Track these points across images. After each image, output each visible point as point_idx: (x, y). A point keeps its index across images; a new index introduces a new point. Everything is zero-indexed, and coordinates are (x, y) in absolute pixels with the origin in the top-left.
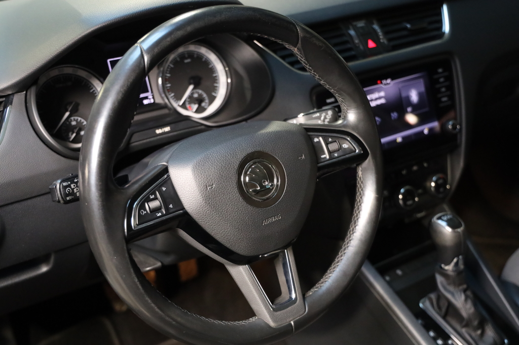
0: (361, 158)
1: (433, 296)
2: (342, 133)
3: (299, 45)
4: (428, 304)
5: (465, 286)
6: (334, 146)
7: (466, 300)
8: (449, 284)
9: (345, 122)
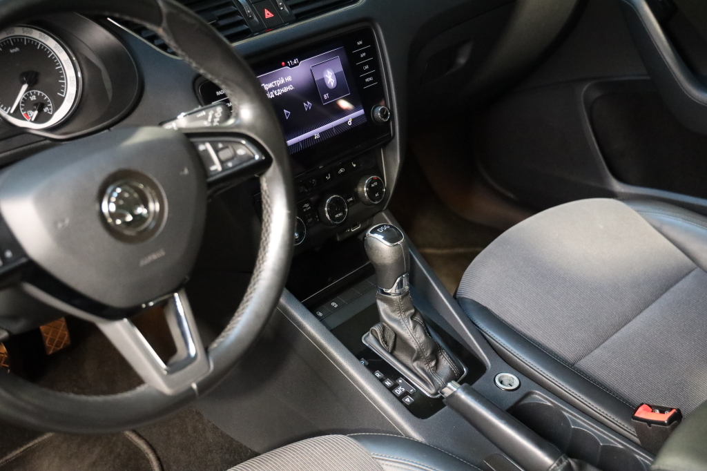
1: (377, 328)
3: (165, 24)
4: (371, 339)
5: (413, 311)
6: (226, 154)
7: (414, 327)
8: (394, 311)
9: (238, 122)
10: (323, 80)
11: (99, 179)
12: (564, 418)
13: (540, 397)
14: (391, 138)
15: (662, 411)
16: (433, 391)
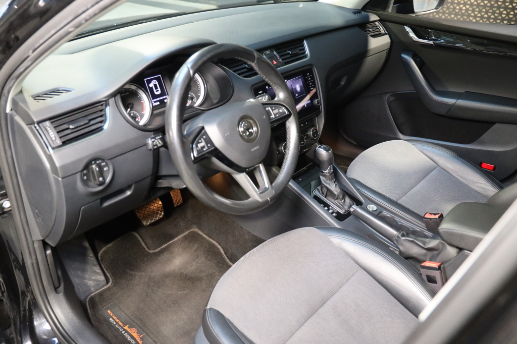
0: (289, 116)
1: (319, 187)
2: (278, 105)
3: (255, 62)
4: (317, 192)
5: (335, 180)
6: (276, 111)
7: (336, 186)
8: (327, 180)
9: (279, 99)
10: (295, 89)
11: (238, 118)
12: (395, 220)
13: (385, 213)
14: (320, 112)
15: (435, 214)
16: (344, 211)
